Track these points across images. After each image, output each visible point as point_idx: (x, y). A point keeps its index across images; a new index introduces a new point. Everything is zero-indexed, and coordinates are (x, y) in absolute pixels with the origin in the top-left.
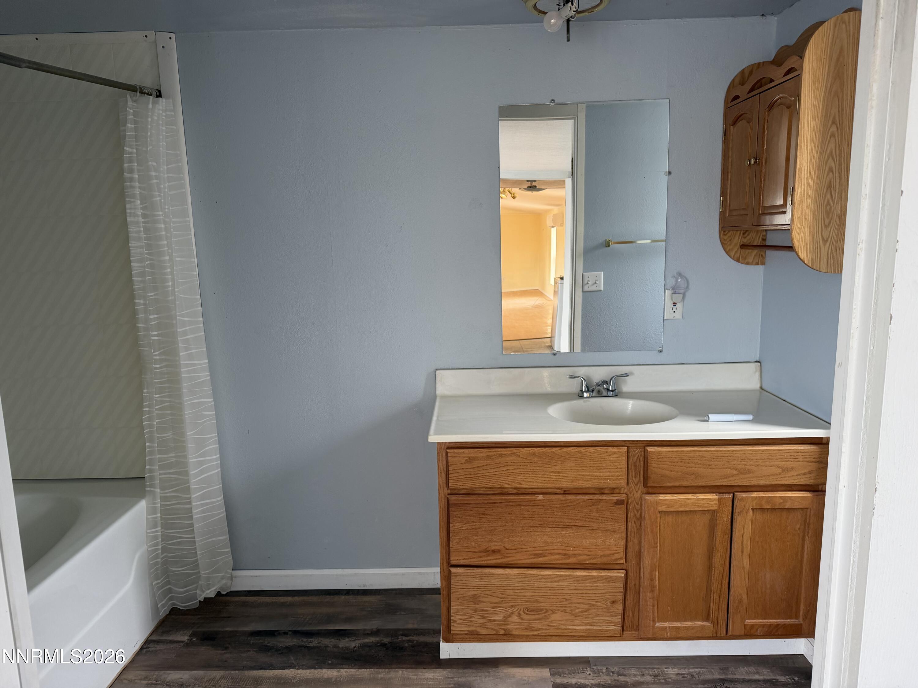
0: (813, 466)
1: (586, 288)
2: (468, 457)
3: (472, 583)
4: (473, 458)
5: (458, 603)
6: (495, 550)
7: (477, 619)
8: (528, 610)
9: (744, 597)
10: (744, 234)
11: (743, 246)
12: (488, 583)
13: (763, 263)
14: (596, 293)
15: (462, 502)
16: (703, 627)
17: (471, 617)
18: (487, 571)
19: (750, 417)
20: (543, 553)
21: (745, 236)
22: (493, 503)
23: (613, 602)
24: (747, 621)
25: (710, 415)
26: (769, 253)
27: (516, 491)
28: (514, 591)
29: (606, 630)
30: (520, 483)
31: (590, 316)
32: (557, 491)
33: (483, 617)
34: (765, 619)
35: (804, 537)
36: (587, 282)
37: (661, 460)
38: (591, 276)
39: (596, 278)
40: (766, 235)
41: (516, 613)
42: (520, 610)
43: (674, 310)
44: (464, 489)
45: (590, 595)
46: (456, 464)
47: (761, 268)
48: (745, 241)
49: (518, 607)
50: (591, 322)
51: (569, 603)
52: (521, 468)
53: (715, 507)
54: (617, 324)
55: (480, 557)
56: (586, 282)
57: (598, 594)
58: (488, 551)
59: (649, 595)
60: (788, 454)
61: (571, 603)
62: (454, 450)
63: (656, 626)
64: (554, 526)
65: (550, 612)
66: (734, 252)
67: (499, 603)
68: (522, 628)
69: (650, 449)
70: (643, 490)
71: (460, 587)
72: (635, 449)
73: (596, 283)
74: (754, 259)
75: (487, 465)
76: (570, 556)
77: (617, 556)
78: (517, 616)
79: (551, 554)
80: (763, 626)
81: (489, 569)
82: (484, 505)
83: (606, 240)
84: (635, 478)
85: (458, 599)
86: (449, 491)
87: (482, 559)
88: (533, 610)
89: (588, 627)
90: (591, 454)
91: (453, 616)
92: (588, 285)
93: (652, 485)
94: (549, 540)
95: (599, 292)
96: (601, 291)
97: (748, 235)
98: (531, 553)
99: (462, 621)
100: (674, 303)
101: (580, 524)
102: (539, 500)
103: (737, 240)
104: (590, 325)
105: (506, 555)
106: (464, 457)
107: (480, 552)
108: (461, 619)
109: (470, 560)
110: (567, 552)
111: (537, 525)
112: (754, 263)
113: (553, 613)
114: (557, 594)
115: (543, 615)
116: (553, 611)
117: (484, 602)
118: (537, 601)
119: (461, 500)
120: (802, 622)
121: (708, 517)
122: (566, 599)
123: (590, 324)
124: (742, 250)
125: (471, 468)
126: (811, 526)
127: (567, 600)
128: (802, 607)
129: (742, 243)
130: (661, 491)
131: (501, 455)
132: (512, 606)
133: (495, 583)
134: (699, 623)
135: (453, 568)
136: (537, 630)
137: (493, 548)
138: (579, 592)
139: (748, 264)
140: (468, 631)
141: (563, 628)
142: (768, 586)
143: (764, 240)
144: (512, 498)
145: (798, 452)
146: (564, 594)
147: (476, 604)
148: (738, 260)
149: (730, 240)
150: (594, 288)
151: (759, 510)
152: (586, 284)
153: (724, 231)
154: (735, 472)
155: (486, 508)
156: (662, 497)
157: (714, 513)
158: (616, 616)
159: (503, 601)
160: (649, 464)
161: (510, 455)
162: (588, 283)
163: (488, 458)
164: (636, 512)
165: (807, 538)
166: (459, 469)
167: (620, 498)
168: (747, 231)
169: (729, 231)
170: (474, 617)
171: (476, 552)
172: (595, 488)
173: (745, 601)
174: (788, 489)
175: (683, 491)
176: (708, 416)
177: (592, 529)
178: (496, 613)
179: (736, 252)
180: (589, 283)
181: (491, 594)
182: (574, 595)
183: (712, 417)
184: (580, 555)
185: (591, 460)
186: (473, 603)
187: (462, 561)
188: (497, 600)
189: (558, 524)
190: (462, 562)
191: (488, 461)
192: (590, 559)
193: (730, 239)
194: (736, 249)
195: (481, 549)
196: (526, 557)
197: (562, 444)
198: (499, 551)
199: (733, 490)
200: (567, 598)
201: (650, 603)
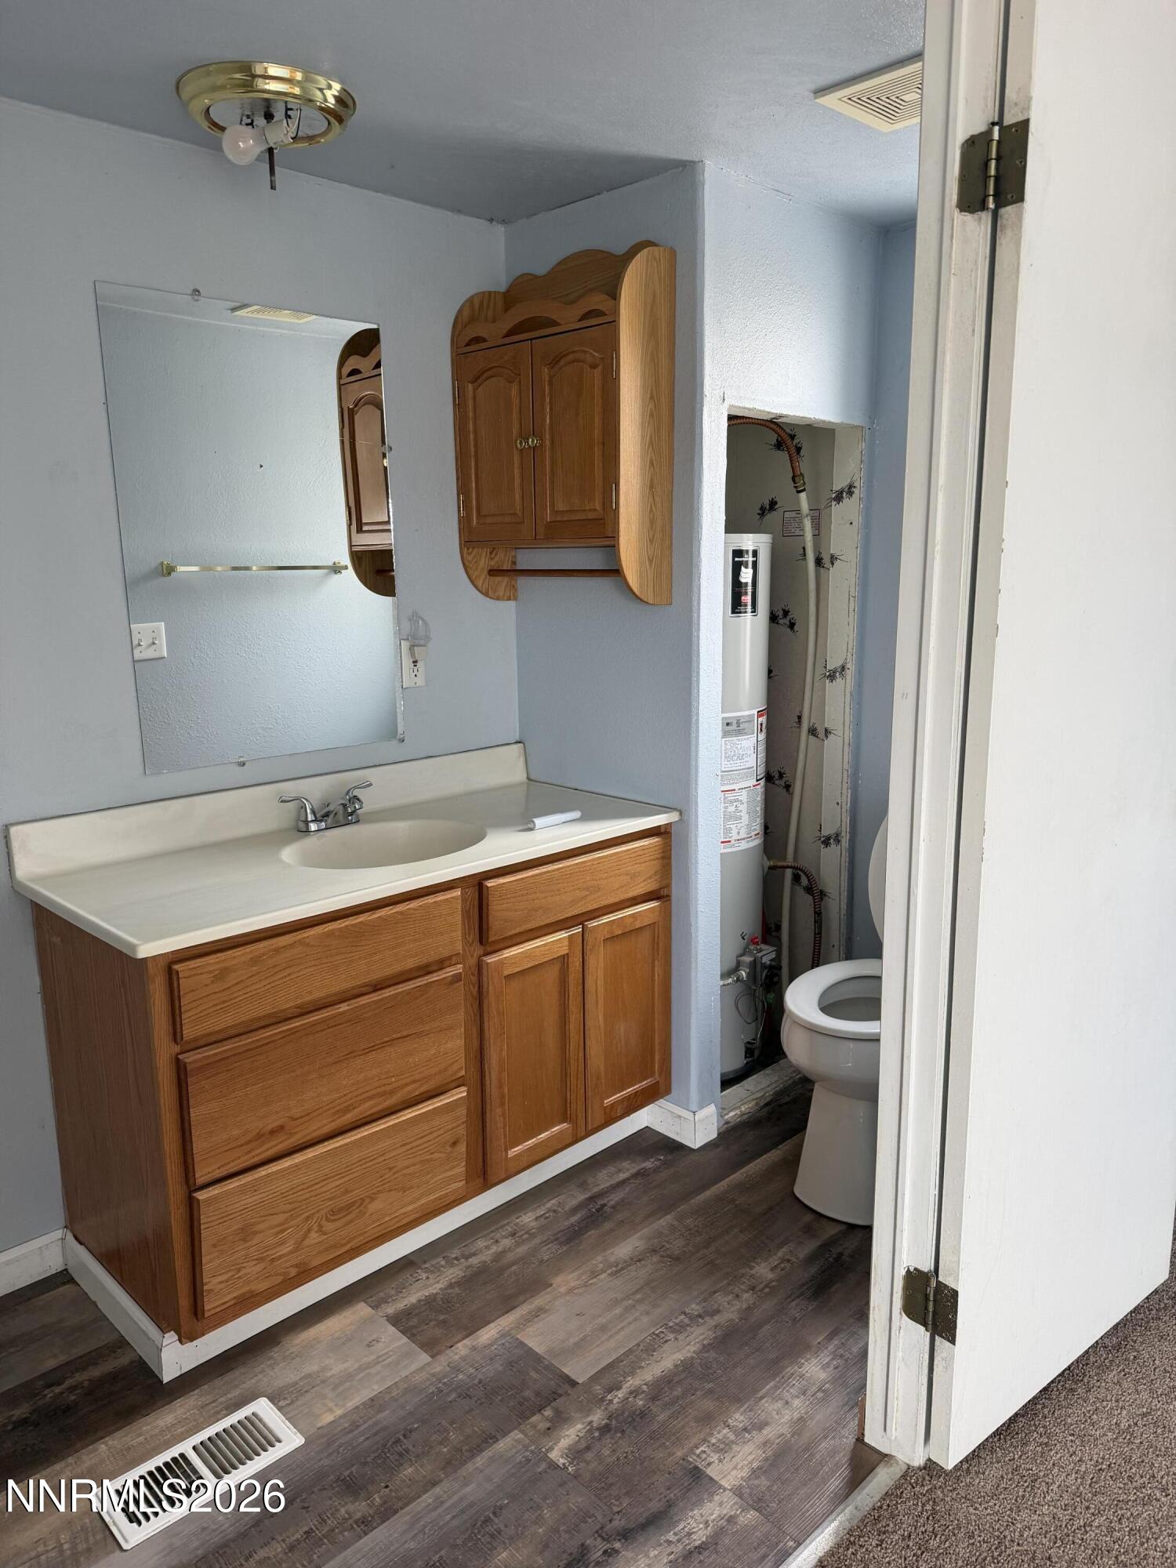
0: (656, 865)
1: (138, 655)
2: (218, 969)
3: (238, 1205)
4: (226, 968)
5: (216, 1254)
6: (275, 1129)
7: (252, 1269)
8: (334, 1214)
9: (602, 1068)
10: (491, 553)
11: (493, 572)
12: (267, 1193)
13: (515, 599)
14: (154, 662)
15: (210, 1060)
16: (561, 1132)
17: (239, 1270)
18: (262, 1172)
19: (577, 814)
20: (349, 1105)
21: (493, 555)
22: (267, 1044)
23: (454, 1144)
24: (605, 1102)
25: (535, 820)
26: (522, 582)
27: (299, 1010)
28: (310, 1189)
29: (446, 1194)
30: (310, 992)
31: (149, 706)
32: (364, 989)
33: (261, 1259)
34: (622, 1091)
35: (653, 962)
36: (137, 643)
37: (504, 897)
38: (142, 630)
39: (154, 635)
40: (515, 557)
41: (315, 1228)
42: (322, 1218)
43: (416, 672)
44: (209, 1035)
45: (422, 1147)
46: (193, 991)
47: (512, 603)
48: (493, 563)
49: (317, 1215)
50: (153, 718)
51: (394, 1174)
52: (310, 965)
53: (564, 951)
54: (198, 718)
55: (249, 1152)
56: (135, 642)
57: (434, 1139)
58: (263, 1135)
59: (499, 1111)
60: (635, 855)
61: (398, 1172)
62: (187, 963)
63: (509, 1156)
64: (367, 1051)
65: (368, 1200)
66: (481, 581)
67: (286, 1221)
68: (327, 1250)
69: (490, 883)
70: (479, 950)
71: (216, 1223)
72: (467, 890)
73: (154, 643)
74: (505, 590)
75: (254, 975)
76: (392, 1092)
77: (455, 1067)
78: (316, 1232)
79: (365, 1100)
80: (623, 1100)
81: (266, 1167)
82: (250, 1053)
83: (162, 563)
84: (469, 934)
85: (214, 1246)
86: (177, 1049)
87: (253, 1154)
88: (341, 1209)
89: (423, 1201)
90: (416, 912)
91: (206, 1284)
92: (140, 649)
93: (496, 938)
94: (361, 1076)
95: (162, 661)
96: (164, 658)
97: (496, 555)
98: (333, 1111)
99: (223, 1286)
100: (414, 662)
101: (405, 1033)
102: (344, 1012)
103: (484, 563)
104: (150, 723)
105: (293, 1131)
106: (210, 972)
107: (250, 1142)
108: (222, 1282)
109: (232, 1164)
110: (388, 1088)
111: (341, 1059)
112: (506, 598)
113: (372, 1199)
114: (376, 1166)
115: (358, 1210)
116: (370, 1197)
117: (261, 1232)
118: (347, 1192)
119: (209, 1056)
120: (658, 1079)
121: (556, 968)
122: (389, 1168)
123: (150, 720)
124: (492, 578)
125: (224, 990)
126: (661, 945)
127: (391, 1169)
128: (657, 1058)
129: (489, 568)
130: (506, 944)
131: (277, 951)
132: (308, 1218)
133: (278, 1189)
134: (556, 1128)
135: (199, 1193)
136: (349, 1242)
137: (270, 1127)
138: (408, 1147)
139: (498, 599)
140: (235, 1298)
141: (387, 1219)
142: (623, 1043)
143: (514, 563)
144: (298, 1024)
145: (643, 848)
146: (387, 1161)
147: (247, 1241)
148: (486, 594)
149: (476, 562)
150: (150, 654)
151: (612, 939)
152: (136, 646)
153: (468, 549)
154: (584, 893)
155: (254, 1058)
156: (508, 953)
157: (564, 960)
158: (458, 1165)
159: (292, 1215)
160: (490, 908)
161: (292, 945)
162: (139, 645)
163: (255, 960)
164: (471, 987)
165: (656, 962)
166: (201, 998)
167: (455, 972)
168: (494, 548)
169: (474, 548)
170: (245, 1267)
171: (242, 1145)
172: (419, 968)
173: (603, 1075)
174: (635, 902)
175: (526, 938)
176: (533, 822)
177: (420, 1035)
178: (282, 1243)
179: (484, 580)
180: (141, 643)
181: (271, 1212)
182: (401, 1155)
183: (539, 822)
184: (407, 1085)
185: (417, 922)
186: (241, 1242)
187: (218, 1171)
188: (282, 1217)
189: (373, 1044)
190: (218, 1174)
191: (254, 968)
192: (420, 1087)
193: (475, 560)
194: (483, 577)
195: (249, 1137)
196: (325, 1121)
197: (367, 907)
198: (282, 1127)
199: (580, 919)
200: (391, 1166)
201: (500, 1125)
